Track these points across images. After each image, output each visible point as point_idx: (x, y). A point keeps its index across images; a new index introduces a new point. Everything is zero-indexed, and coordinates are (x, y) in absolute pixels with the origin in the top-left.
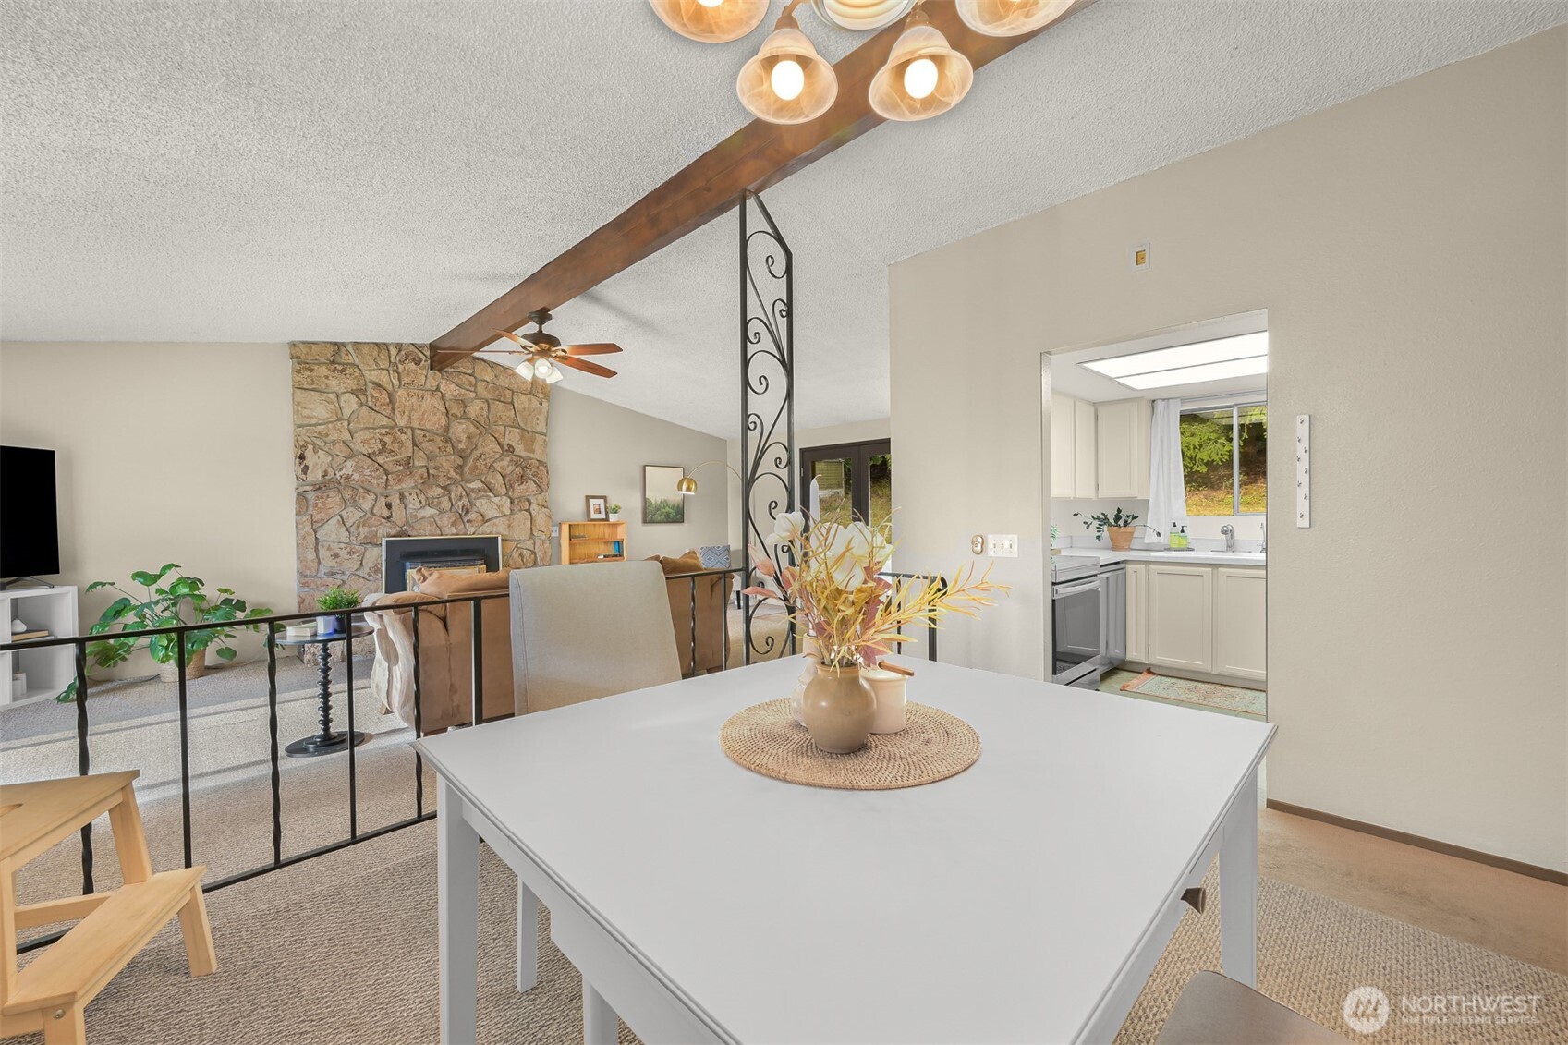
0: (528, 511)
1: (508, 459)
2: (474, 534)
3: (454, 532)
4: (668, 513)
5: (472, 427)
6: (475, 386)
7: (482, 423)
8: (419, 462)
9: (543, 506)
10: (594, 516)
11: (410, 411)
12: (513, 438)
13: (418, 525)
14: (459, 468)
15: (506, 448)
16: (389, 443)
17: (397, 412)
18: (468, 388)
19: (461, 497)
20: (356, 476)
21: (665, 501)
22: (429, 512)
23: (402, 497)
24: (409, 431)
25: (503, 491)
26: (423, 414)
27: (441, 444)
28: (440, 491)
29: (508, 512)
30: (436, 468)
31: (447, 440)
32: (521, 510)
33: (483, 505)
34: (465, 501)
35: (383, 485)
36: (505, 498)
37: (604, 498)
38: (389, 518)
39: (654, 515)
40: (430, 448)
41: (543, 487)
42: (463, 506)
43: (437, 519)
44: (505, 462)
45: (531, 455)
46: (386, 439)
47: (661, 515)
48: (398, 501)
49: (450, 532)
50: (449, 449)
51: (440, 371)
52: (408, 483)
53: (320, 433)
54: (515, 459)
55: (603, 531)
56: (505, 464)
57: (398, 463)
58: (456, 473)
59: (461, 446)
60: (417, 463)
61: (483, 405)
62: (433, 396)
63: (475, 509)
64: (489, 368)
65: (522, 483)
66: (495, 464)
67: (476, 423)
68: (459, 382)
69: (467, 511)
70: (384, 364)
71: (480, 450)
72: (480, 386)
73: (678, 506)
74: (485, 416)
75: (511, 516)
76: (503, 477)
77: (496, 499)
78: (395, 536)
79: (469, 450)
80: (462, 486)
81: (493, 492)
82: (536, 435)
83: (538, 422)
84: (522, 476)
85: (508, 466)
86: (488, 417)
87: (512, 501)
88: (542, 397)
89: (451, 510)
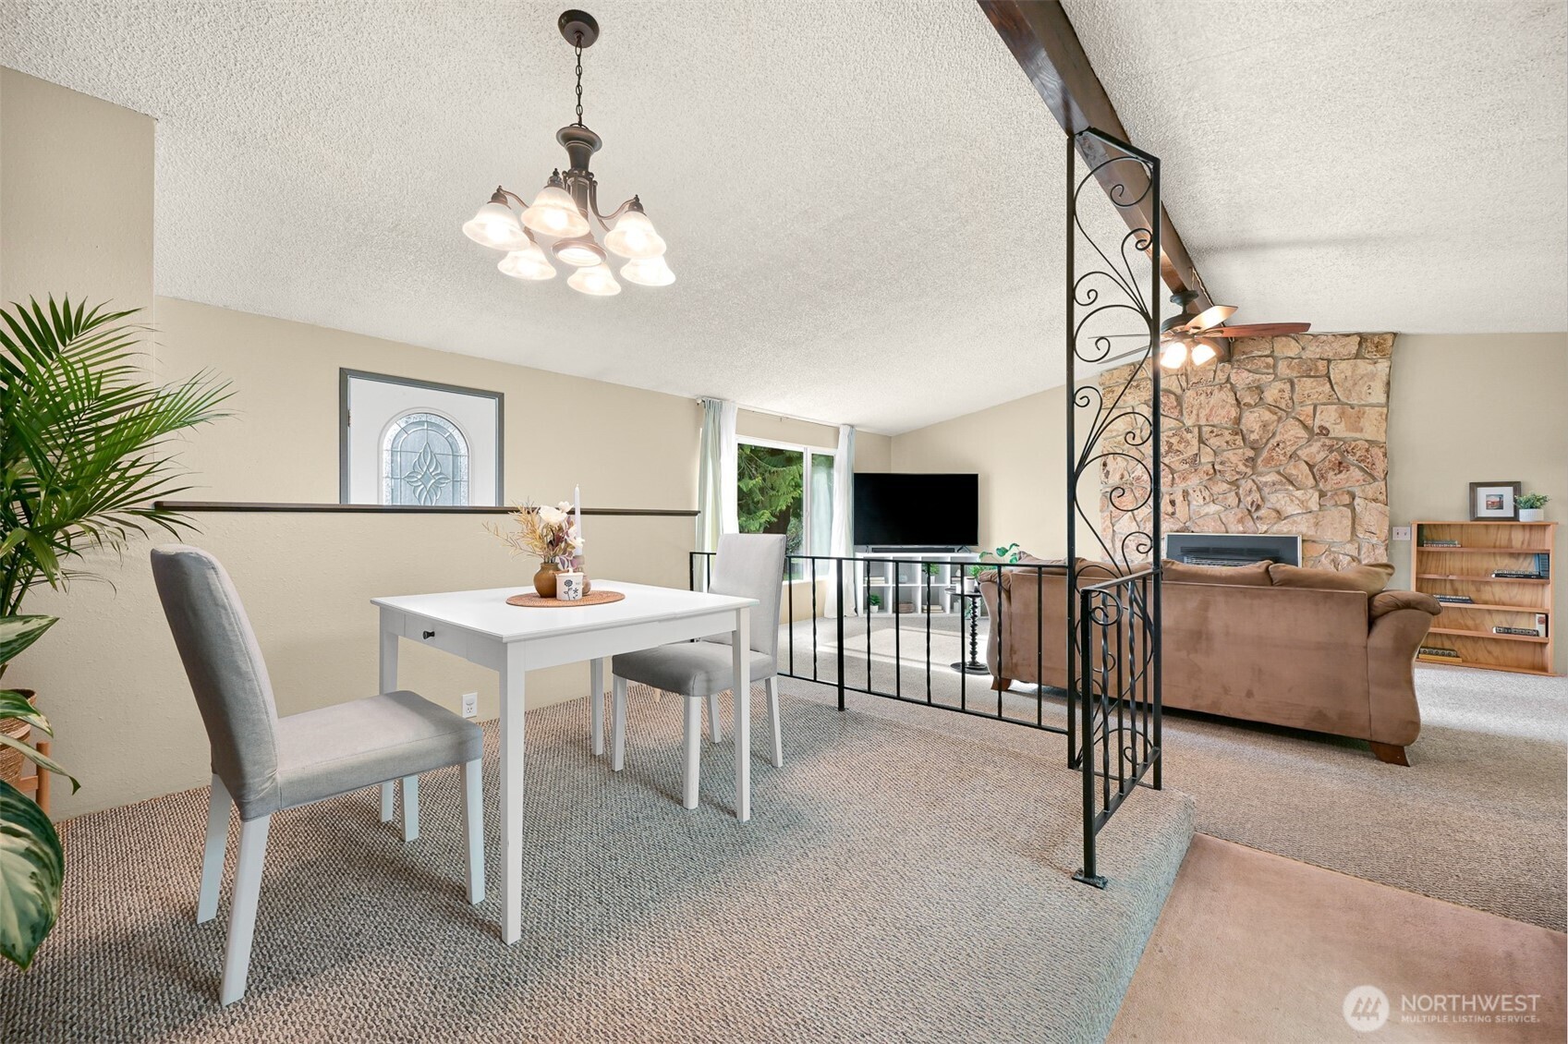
0: (1351, 506)
1: (1319, 444)
2: (1265, 532)
3: (1241, 529)
5: (1267, 413)
6: (1275, 366)
7: (1283, 407)
8: (1206, 458)
9: (1375, 500)
10: (1485, 513)
11: (1198, 410)
12: (1328, 417)
13: (1200, 522)
14: (1251, 461)
15: (1317, 430)
16: (1175, 443)
17: (1185, 413)
18: (1266, 371)
19: (1250, 491)
22: (1213, 508)
23: (1186, 494)
24: (1196, 430)
25: (1311, 482)
26: (1211, 410)
27: (1229, 438)
28: (1225, 486)
29: (1315, 508)
30: (1222, 463)
31: (1239, 433)
32: (1336, 505)
33: (1278, 499)
34: (1256, 496)
35: (1170, 483)
36: (1311, 491)
37: (1515, 486)
38: (1173, 514)
40: (1218, 444)
41: (1376, 474)
42: (1253, 502)
43: (1222, 516)
44: (1314, 449)
45: (1357, 435)
46: (1172, 440)
48: (1182, 498)
49: (1236, 530)
50: (1239, 442)
51: (1229, 361)
52: (1194, 481)
54: (1328, 442)
56: (1315, 451)
57: (1184, 461)
58: (1246, 466)
59: (1253, 437)
60: (1203, 460)
61: (1282, 386)
62: (1221, 388)
63: (1269, 505)
64: (1293, 342)
65: (1340, 472)
66: (1299, 452)
67: (1274, 408)
68: (1254, 367)
69: (1258, 507)
71: (1277, 438)
72: (1282, 366)
74: (1288, 398)
75: (1320, 513)
76: (1311, 467)
77: (1298, 493)
78: (1177, 531)
79: (1264, 440)
80: (1253, 480)
81: (1293, 485)
82: (1367, 408)
83: (1370, 391)
84: (1340, 463)
85: (1318, 452)
86: (1291, 399)
87: (1322, 495)
88: (1379, 356)
89: (1238, 506)
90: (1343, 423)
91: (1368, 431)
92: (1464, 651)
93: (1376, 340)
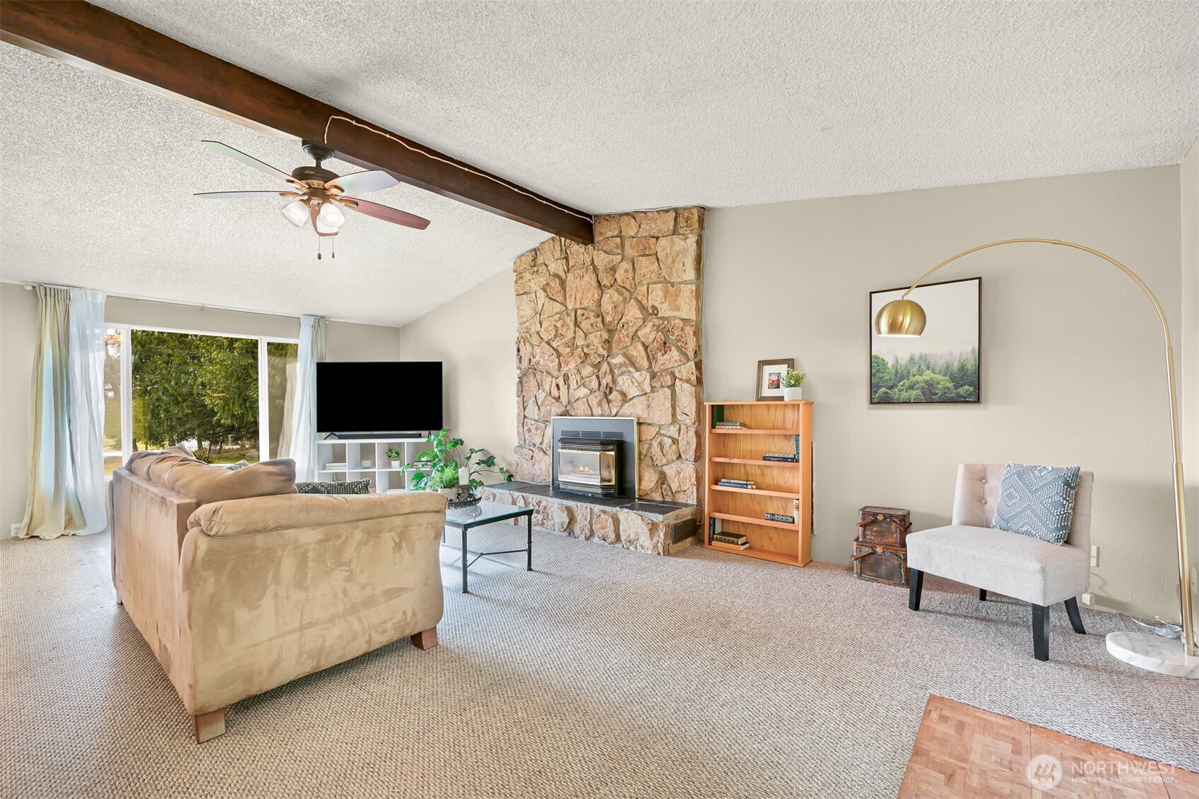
0: (672, 387)
1: (651, 323)
2: (616, 415)
3: (600, 412)
4: (931, 385)
5: (618, 294)
6: (623, 247)
7: (628, 287)
8: (580, 342)
9: (689, 381)
10: (767, 392)
11: (575, 293)
12: (656, 297)
13: (575, 406)
14: (607, 343)
15: (651, 311)
16: (560, 327)
17: (567, 297)
18: (616, 251)
19: (606, 373)
20: (541, 362)
21: (923, 358)
22: (582, 392)
23: (566, 378)
24: (573, 313)
25: (645, 364)
26: (583, 293)
27: (593, 320)
28: (591, 369)
29: (648, 390)
30: (588, 346)
31: (600, 315)
32: (662, 386)
33: (624, 381)
34: (610, 378)
35: (557, 367)
36: (646, 372)
37: (790, 363)
38: (560, 398)
39: (891, 388)
40: (587, 326)
41: (688, 354)
42: (608, 384)
43: (589, 399)
44: (648, 329)
45: (676, 314)
46: (559, 324)
47: (911, 387)
48: (563, 382)
49: (597, 413)
50: (600, 325)
51: (592, 243)
52: (573, 364)
53: (527, 328)
54: (657, 322)
55: (776, 416)
56: (648, 333)
57: (565, 345)
58: (604, 349)
59: (609, 318)
60: (577, 344)
61: (627, 266)
62: (587, 271)
63: (618, 387)
64: (633, 221)
65: (666, 352)
66: (638, 333)
67: (622, 289)
68: (608, 248)
69: (611, 390)
70: (558, 254)
71: (624, 319)
72: (627, 246)
73: (962, 368)
74: (631, 278)
75: (651, 395)
76: (646, 347)
77: (637, 375)
78: (561, 415)
79: (616, 322)
80: (608, 363)
81: (634, 367)
82: (682, 286)
83: (684, 268)
84: (665, 343)
85: (650, 333)
86: (634, 279)
87: (653, 376)
88: (688, 231)
89: (599, 389)
90: (667, 301)
91: (684, 310)
92: (753, 538)
93: (686, 214)
